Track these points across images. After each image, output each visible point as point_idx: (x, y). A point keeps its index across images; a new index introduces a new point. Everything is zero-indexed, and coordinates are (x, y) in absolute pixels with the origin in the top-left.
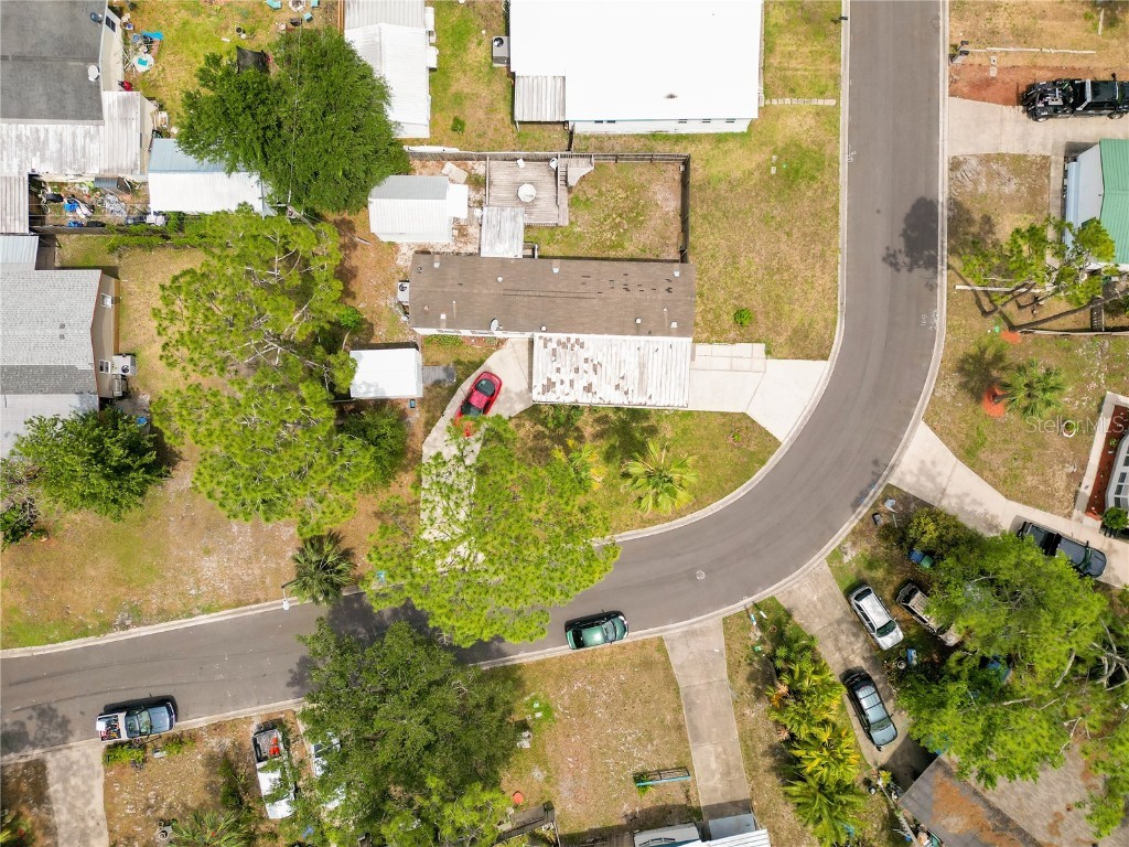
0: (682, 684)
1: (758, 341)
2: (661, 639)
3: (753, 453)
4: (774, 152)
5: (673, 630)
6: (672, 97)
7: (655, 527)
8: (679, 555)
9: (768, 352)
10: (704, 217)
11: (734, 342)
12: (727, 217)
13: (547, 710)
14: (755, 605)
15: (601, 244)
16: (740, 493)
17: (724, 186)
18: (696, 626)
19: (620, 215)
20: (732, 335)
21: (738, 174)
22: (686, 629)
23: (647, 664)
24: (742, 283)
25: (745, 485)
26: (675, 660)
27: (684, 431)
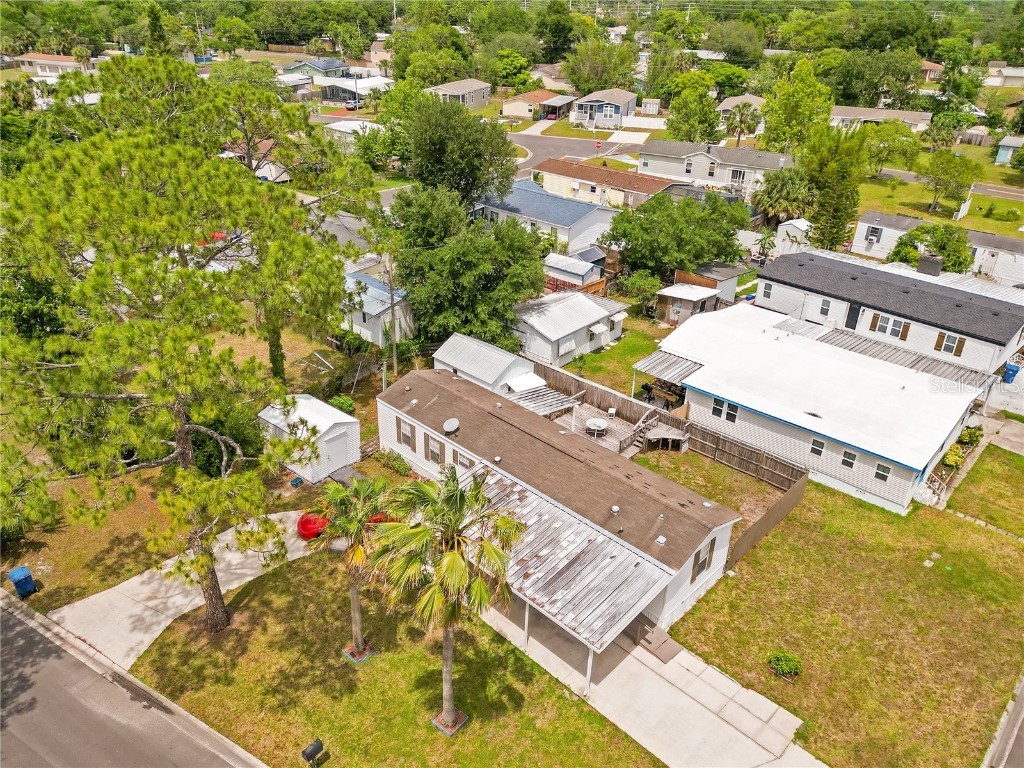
1: (794, 712)
4: (939, 550)
6: (814, 415)
9: (801, 737)
11: (748, 686)
12: (828, 565)
17: (841, 541)
20: (752, 675)
21: (870, 541)
24: (809, 633)
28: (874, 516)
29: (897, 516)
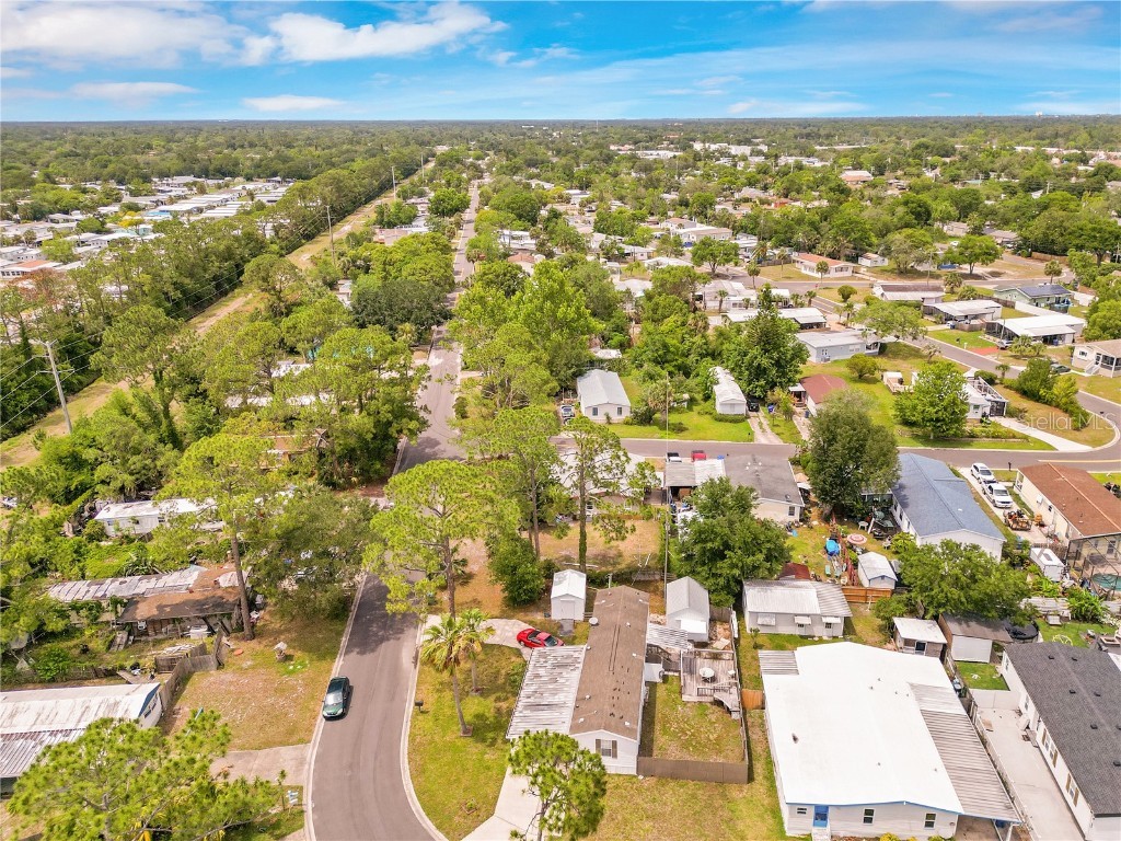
0: (262, 753)
2: (309, 742)
3: (451, 819)
5: (311, 752)
6: (795, 739)
7: (407, 743)
8: (376, 758)
10: (694, 796)
12: (695, 814)
13: (290, 673)
14: (302, 812)
15: (666, 720)
16: (416, 806)
17: (726, 814)
18: (307, 767)
19: (693, 735)
21: (741, 826)
22: (308, 759)
23: (291, 732)
24: (626, 821)
25: (421, 810)
26: (283, 750)
27: (488, 768)
28: (770, 821)
29: (782, 831)
